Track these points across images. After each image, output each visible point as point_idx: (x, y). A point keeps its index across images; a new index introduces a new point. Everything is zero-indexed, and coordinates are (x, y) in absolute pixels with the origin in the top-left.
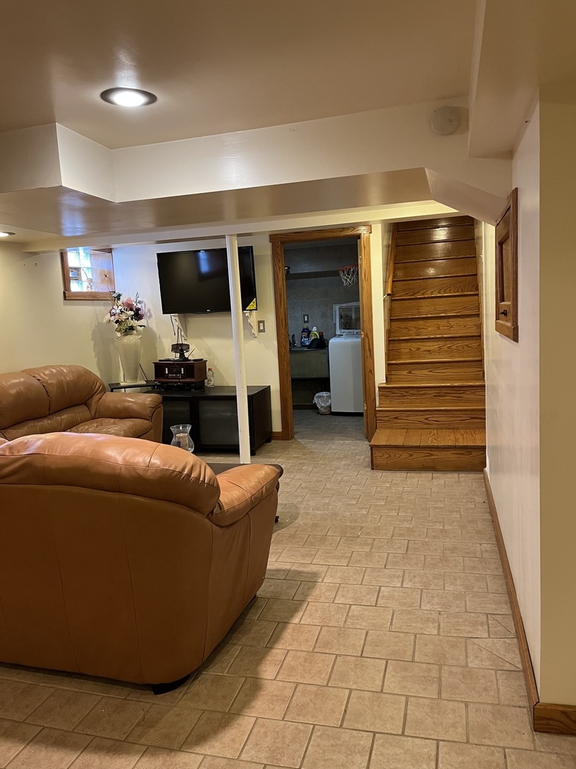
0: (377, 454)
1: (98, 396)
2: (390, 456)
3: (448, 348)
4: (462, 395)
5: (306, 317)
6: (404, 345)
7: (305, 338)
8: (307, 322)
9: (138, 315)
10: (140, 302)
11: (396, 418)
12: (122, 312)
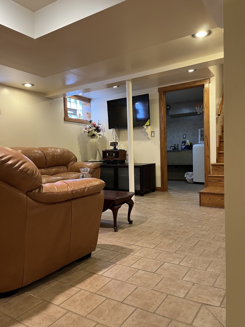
0: (203, 197)
1: (73, 162)
2: (210, 199)
5: (184, 136)
7: (183, 146)
8: (185, 138)
9: (98, 130)
10: (100, 124)
11: (219, 181)
12: (90, 128)
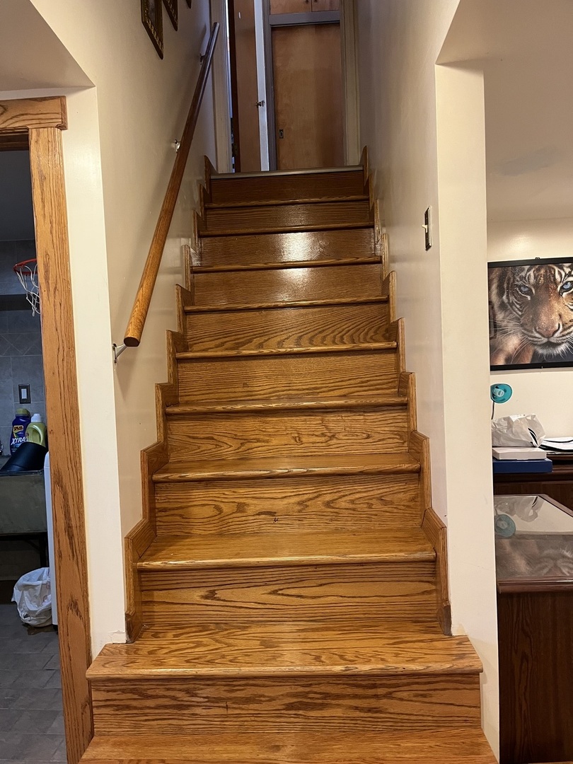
3: (328, 504)
4: (384, 703)
5: (24, 391)
6: (198, 495)
7: (19, 436)
8: (27, 401)
